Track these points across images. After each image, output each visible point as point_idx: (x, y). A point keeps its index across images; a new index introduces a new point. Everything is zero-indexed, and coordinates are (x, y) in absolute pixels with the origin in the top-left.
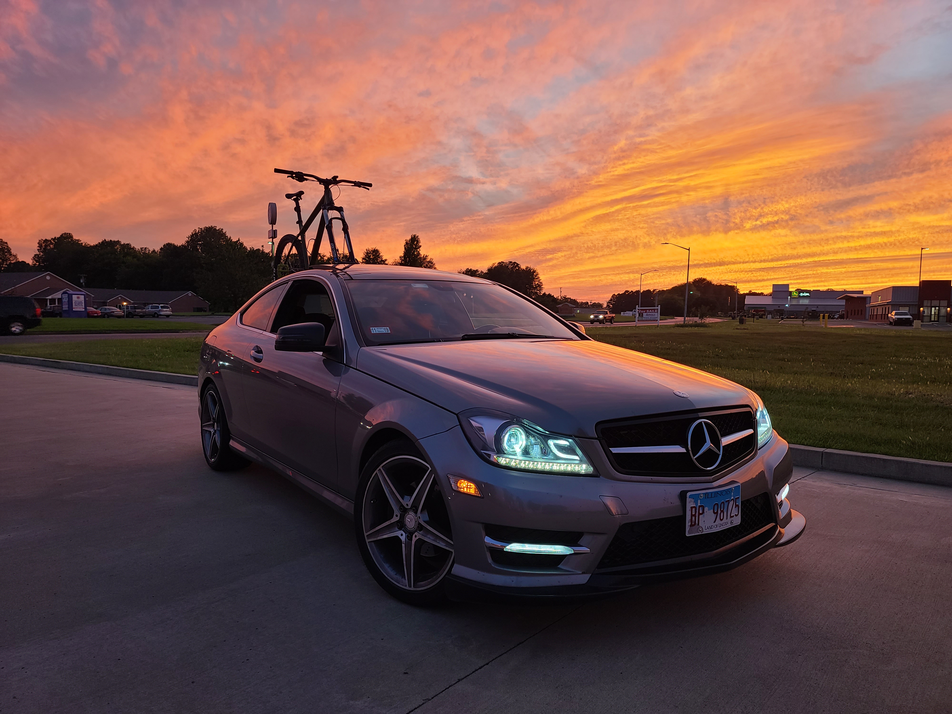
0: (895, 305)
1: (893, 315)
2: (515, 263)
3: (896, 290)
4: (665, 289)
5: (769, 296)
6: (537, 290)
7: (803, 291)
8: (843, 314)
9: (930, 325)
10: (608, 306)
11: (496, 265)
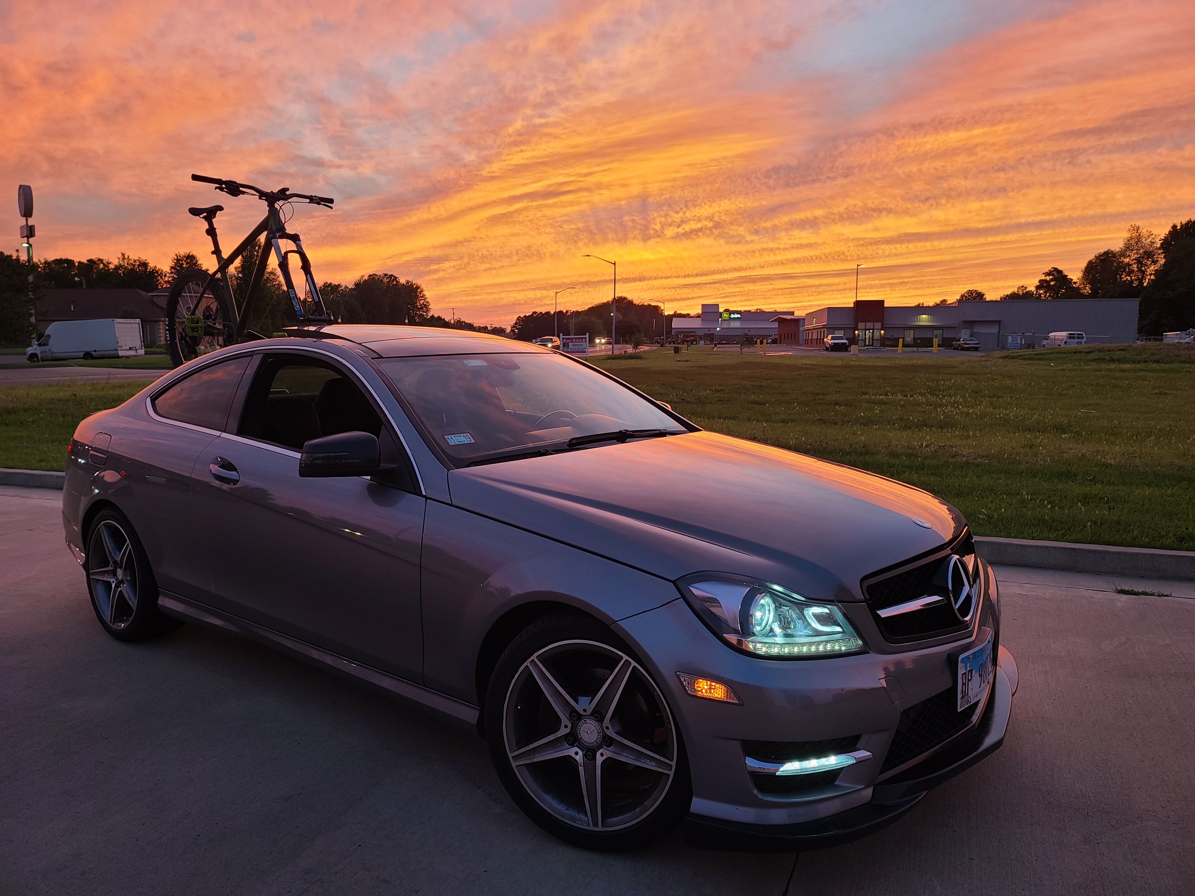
0: (831, 329)
1: (829, 340)
2: (392, 275)
3: (831, 311)
4: (580, 310)
5: (696, 317)
6: (423, 311)
7: (734, 312)
8: (776, 338)
9: (865, 350)
10: (512, 331)
11: (366, 278)
